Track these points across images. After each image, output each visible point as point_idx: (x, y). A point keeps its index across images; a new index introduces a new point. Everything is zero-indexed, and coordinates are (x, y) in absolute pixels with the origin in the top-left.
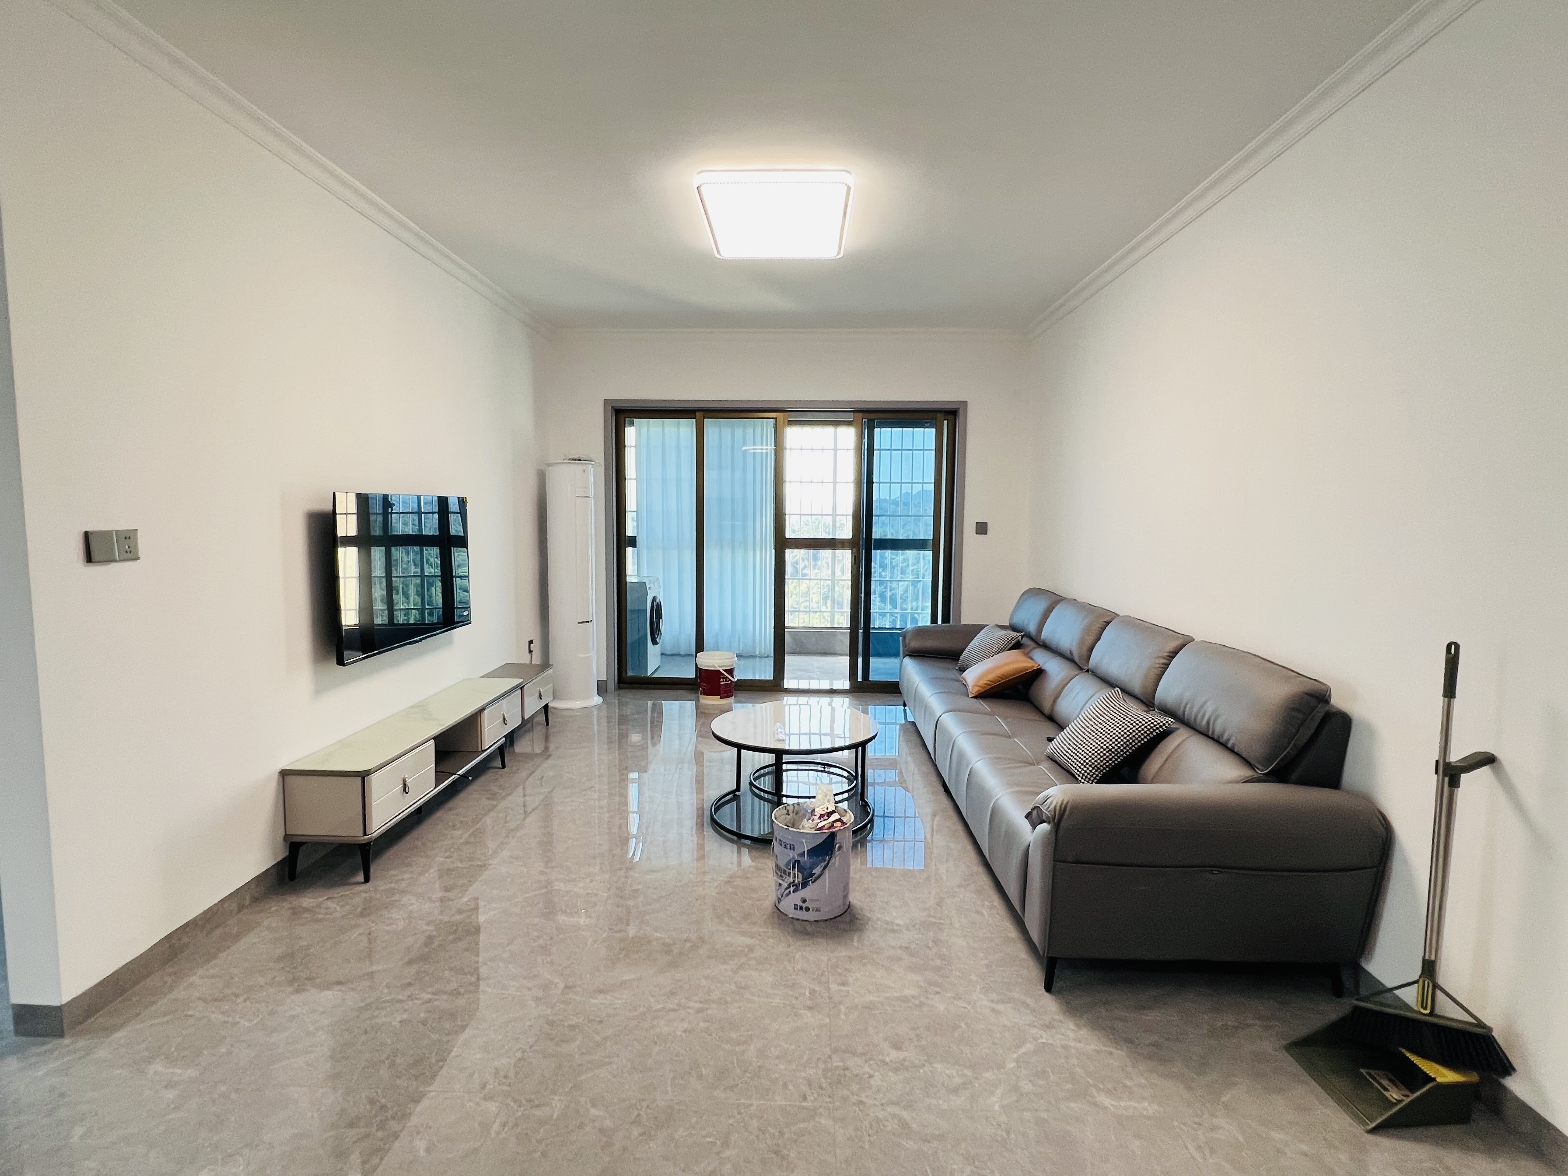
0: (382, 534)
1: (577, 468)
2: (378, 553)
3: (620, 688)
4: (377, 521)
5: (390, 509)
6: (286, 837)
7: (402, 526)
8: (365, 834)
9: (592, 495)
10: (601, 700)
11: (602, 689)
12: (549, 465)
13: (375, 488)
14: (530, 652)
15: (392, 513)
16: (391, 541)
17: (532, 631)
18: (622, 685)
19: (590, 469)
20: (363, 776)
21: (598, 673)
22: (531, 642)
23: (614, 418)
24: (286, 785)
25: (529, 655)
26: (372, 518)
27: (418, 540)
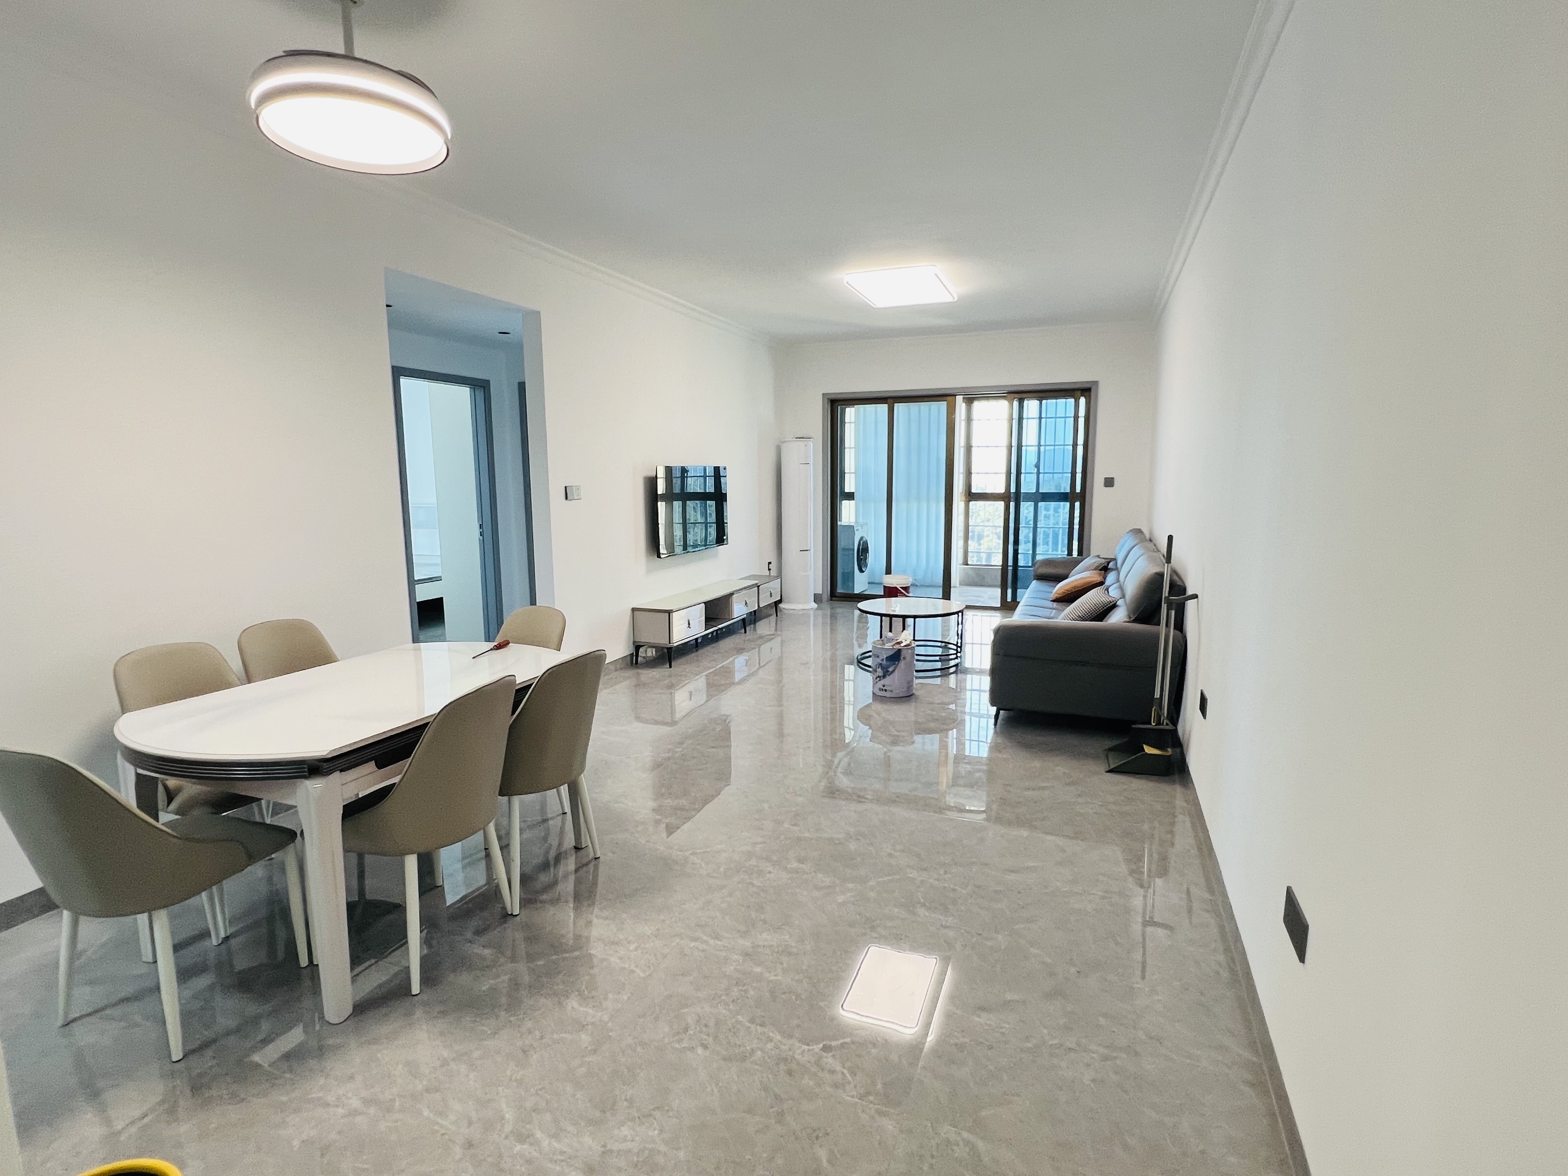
0: (680, 492)
1: (801, 444)
2: (677, 505)
3: (831, 600)
4: (677, 483)
5: (686, 474)
6: (634, 642)
7: (694, 485)
8: (670, 643)
9: (811, 463)
10: (816, 605)
11: (817, 598)
12: (785, 442)
13: (677, 463)
14: (769, 570)
15: (687, 477)
16: (686, 497)
17: (772, 557)
18: (833, 598)
19: (811, 444)
20: (669, 612)
21: (815, 588)
22: (770, 563)
23: (829, 407)
24: (635, 618)
25: (768, 572)
26: (674, 481)
27: (703, 497)
